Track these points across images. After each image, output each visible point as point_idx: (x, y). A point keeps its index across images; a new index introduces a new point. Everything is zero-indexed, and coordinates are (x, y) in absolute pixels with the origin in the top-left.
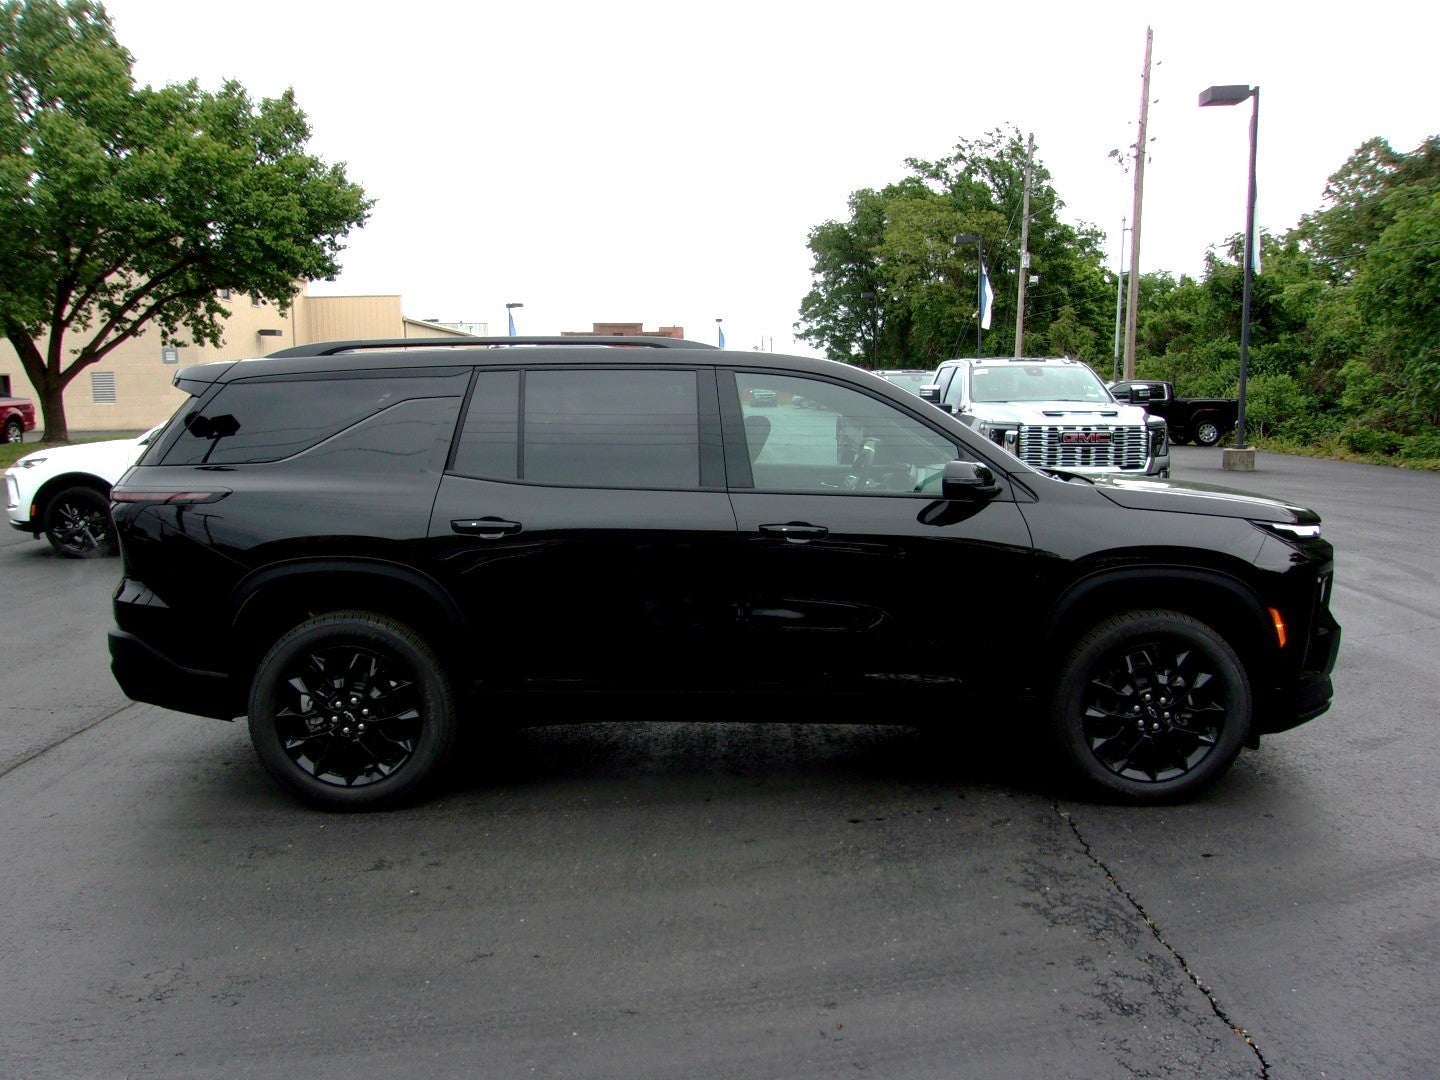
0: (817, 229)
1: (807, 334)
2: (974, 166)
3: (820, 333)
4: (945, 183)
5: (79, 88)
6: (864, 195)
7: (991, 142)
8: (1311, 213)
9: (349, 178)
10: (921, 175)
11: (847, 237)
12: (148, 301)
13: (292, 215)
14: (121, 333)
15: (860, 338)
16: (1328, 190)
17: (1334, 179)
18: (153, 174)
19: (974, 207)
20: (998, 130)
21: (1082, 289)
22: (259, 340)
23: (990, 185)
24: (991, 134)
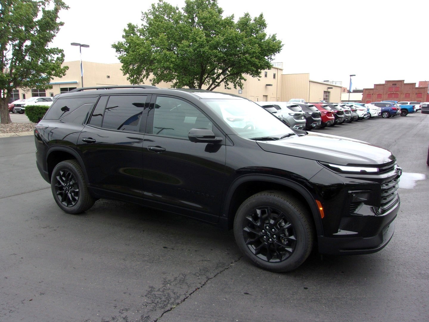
5: (203, 20)
9: (277, 38)
12: (222, 77)
13: (256, 51)
14: (215, 86)
18: (217, 42)
22: (266, 87)
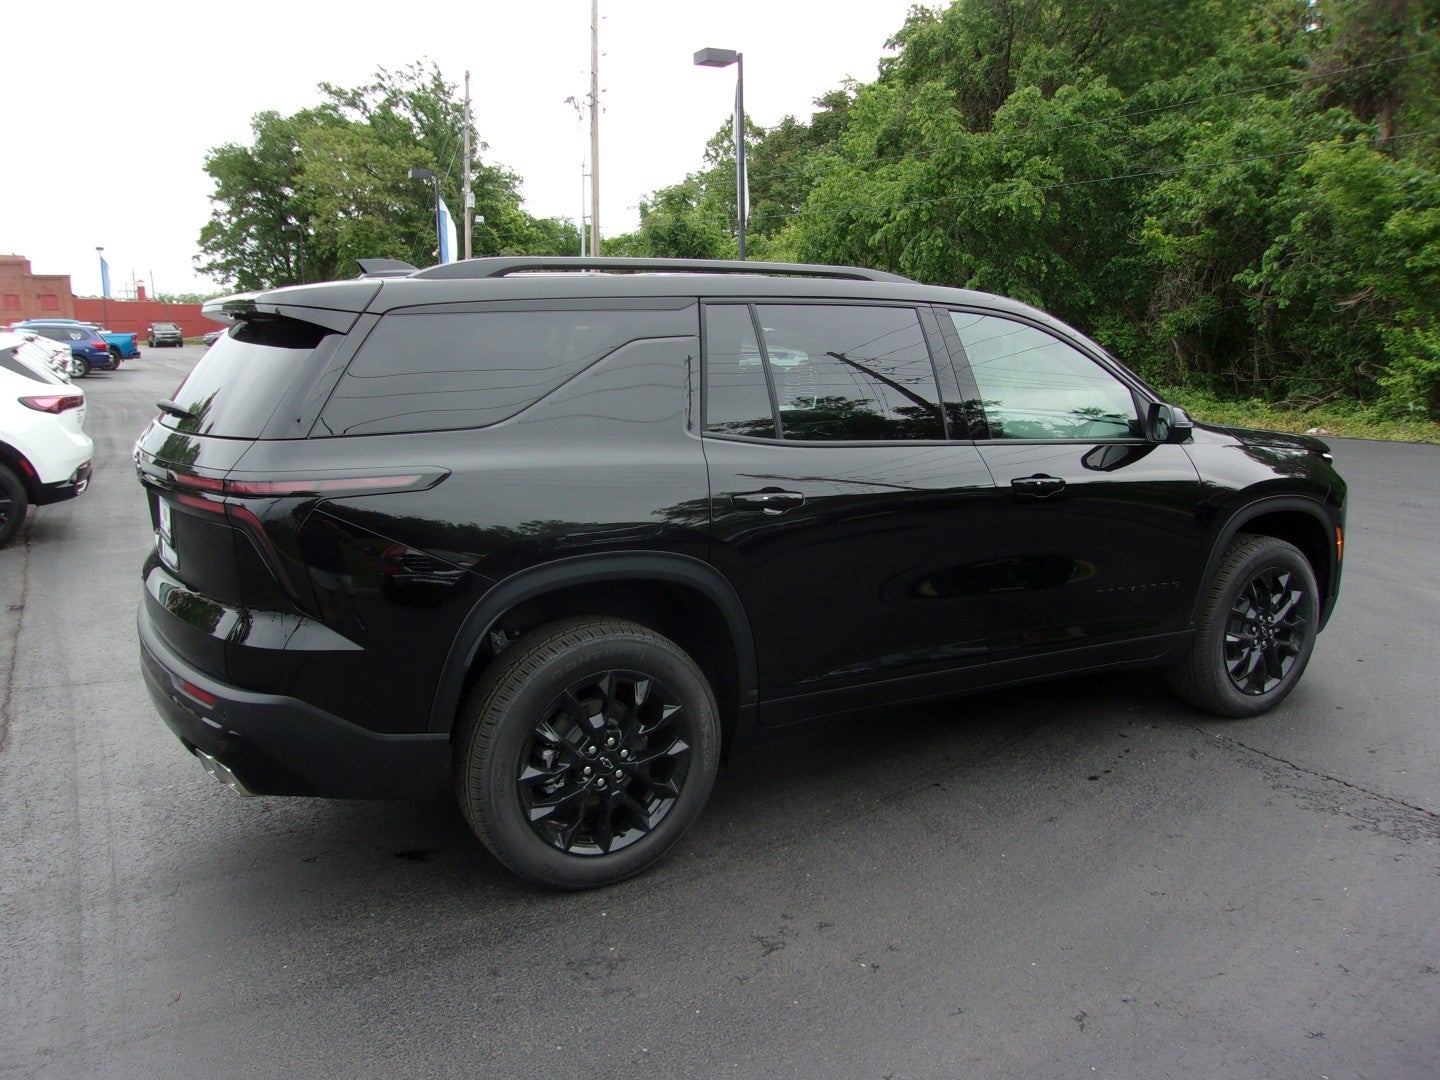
0: (216, 151)
1: (211, 268)
2: (394, 99)
3: (226, 267)
4: (363, 113)
6: (269, 117)
7: (411, 75)
8: (694, 173)
10: (337, 102)
11: (252, 163)
15: (272, 275)
16: (707, 154)
17: (712, 144)
19: (400, 142)
20: (418, 63)
21: (508, 231)
23: (413, 120)
24: (412, 67)
